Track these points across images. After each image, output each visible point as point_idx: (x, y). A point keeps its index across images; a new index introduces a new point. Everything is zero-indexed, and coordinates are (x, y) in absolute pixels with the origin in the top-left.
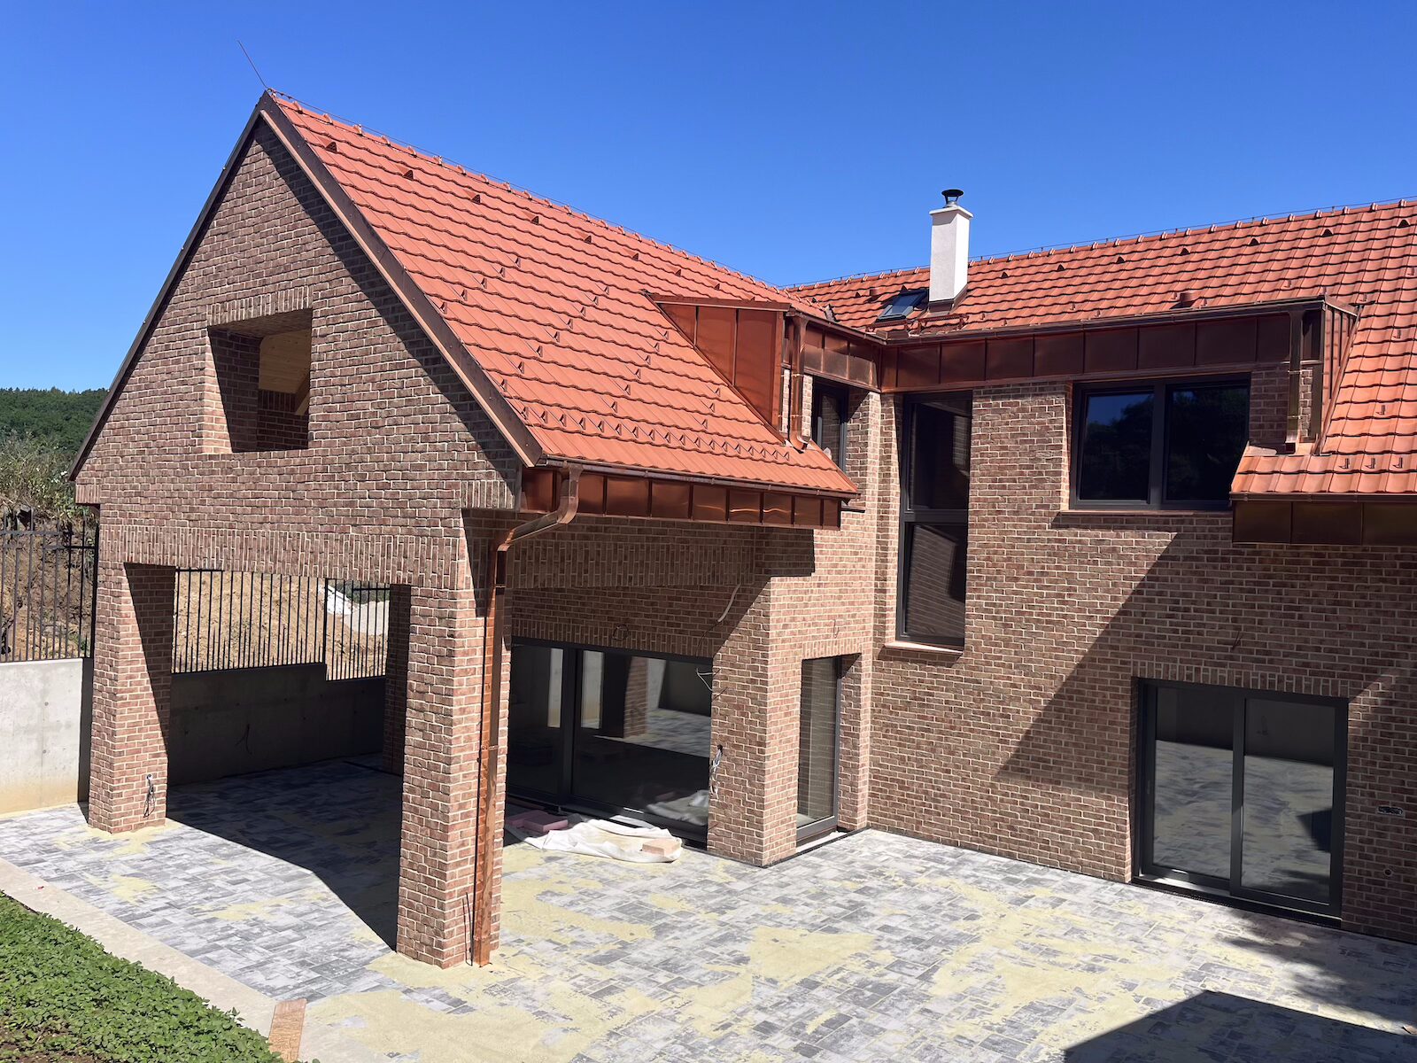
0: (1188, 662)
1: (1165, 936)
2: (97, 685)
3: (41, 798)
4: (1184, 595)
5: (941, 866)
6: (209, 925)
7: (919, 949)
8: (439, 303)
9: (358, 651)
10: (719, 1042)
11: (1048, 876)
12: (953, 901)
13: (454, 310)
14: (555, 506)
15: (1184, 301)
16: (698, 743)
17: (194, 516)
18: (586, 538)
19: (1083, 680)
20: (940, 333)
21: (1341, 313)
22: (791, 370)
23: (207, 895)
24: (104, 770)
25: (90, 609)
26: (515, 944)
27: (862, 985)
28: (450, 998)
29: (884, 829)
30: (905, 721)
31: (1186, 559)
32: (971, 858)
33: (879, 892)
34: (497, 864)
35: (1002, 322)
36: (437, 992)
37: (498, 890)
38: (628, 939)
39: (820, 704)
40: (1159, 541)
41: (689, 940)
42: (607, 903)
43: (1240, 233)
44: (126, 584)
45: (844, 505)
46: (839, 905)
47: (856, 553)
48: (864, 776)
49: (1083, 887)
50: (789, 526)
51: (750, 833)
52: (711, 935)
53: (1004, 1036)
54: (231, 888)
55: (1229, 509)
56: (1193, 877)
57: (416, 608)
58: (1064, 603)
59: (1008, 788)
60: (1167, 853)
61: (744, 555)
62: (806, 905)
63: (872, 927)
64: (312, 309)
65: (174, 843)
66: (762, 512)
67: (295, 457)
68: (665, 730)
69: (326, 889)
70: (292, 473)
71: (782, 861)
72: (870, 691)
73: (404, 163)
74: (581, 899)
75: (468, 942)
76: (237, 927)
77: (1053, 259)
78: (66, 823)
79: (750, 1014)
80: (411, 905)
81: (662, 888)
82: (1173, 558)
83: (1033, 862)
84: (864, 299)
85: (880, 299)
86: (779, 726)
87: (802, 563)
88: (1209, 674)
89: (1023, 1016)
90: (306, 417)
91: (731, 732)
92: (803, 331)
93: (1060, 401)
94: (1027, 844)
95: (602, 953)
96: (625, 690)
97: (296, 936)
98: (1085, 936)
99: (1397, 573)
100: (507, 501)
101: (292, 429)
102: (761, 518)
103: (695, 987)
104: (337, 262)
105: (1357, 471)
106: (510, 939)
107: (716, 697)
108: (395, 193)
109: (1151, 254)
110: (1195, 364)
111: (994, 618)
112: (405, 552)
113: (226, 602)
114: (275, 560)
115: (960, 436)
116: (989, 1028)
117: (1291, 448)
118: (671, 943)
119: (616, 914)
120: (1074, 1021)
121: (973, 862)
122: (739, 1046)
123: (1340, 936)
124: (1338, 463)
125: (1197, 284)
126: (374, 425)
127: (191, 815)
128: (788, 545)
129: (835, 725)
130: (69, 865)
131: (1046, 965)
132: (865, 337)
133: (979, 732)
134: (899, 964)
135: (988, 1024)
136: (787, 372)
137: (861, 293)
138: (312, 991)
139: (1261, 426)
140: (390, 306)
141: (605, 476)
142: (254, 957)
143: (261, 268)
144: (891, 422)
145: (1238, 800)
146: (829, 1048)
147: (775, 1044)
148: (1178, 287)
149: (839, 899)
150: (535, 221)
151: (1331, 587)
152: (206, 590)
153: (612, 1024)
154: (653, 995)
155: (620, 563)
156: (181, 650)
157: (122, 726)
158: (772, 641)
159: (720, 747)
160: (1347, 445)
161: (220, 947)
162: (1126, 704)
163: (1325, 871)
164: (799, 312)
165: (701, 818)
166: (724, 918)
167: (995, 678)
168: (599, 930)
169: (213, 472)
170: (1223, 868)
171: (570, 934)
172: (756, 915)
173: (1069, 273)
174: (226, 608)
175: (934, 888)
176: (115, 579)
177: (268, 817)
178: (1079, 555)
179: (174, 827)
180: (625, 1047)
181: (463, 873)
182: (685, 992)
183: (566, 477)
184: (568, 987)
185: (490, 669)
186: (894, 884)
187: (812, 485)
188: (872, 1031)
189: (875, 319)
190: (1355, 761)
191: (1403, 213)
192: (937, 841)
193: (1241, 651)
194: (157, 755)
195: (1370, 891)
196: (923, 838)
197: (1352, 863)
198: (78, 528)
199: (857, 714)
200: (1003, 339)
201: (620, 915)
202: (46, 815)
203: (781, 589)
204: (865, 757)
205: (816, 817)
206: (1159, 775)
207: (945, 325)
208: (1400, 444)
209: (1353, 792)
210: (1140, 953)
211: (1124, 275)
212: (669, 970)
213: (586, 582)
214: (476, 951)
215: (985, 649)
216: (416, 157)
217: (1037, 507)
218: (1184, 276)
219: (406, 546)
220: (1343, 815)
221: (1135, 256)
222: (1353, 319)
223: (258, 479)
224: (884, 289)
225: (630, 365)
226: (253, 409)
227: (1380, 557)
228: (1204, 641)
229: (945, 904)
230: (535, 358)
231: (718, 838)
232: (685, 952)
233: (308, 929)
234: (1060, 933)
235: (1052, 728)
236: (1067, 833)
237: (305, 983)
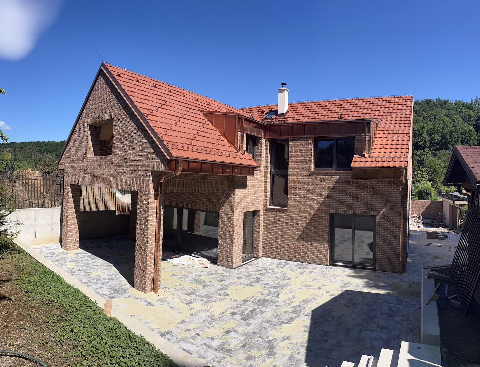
0: (342, 208)
1: (337, 278)
2: (64, 214)
3: (52, 241)
4: (341, 192)
5: (281, 266)
6: (89, 276)
7: (275, 289)
8: (146, 115)
9: (123, 207)
10: (221, 317)
11: (309, 266)
12: (284, 275)
13: (149, 117)
14: (175, 170)
15: (341, 118)
16: (215, 235)
17: (85, 172)
18: (184, 179)
19: (317, 214)
20: (281, 123)
21: (375, 123)
22: (240, 132)
23: (88, 268)
24: (65, 235)
25: (62, 195)
26: (165, 288)
27: (260, 300)
28: (147, 301)
29: (266, 257)
30: (272, 227)
31: (341, 183)
32: (289, 263)
33: (265, 274)
34: (160, 266)
35: (297, 120)
36: (144, 299)
37: (160, 273)
38: (196, 289)
39: (249, 224)
40: (335, 178)
41: (212, 289)
42: (190, 278)
43: (353, 101)
44: (70, 189)
45: (255, 169)
46: (254, 279)
47: (259, 183)
48: (261, 243)
49: (317, 268)
50: (240, 175)
51: (229, 260)
52: (219, 288)
53: (297, 309)
54: (94, 267)
55: (351, 171)
56: (344, 262)
57: (139, 197)
58: (312, 195)
59: (299, 244)
60: (338, 257)
61: (227, 183)
62: (245, 279)
63: (263, 284)
64: (113, 118)
65: (80, 254)
66: (232, 171)
67: (109, 157)
68: (206, 231)
69: (116, 269)
70: (108, 161)
71: (238, 267)
72: (262, 220)
73: (137, 78)
74: (183, 277)
75: (152, 287)
76: (95, 277)
77: (310, 104)
78: (56, 247)
79: (229, 310)
80: (137, 276)
81: (205, 275)
82: (338, 183)
83: (305, 262)
84: (261, 112)
85: (265, 112)
86: (237, 230)
87: (244, 185)
88: (347, 211)
89: (301, 303)
90: (112, 147)
91: (224, 232)
92: (243, 121)
93: (311, 142)
94: (303, 258)
95: (188, 292)
96: (194, 220)
97: (109, 281)
98: (318, 280)
99: (386, 186)
100: (163, 169)
101: (108, 150)
102: (232, 173)
103: (214, 302)
104: (120, 105)
105: (378, 161)
106: (163, 287)
107: (220, 222)
108: (134, 86)
109: (333, 105)
110: (343, 134)
111: (295, 199)
112: (136, 182)
113: (92, 194)
114: (104, 184)
115: (286, 151)
116: (293, 308)
117: (364, 156)
118: (207, 290)
119: (192, 282)
120: (314, 303)
121: (290, 264)
122: (226, 319)
123: (375, 272)
124: (374, 159)
125: (344, 113)
126: (129, 148)
127: (84, 248)
128: (239, 180)
129: (253, 229)
130: (58, 258)
131: (308, 289)
132: (260, 123)
133: (291, 229)
134: (270, 293)
135: (293, 307)
136: (239, 132)
137: (260, 111)
138: (113, 296)
139: (358, 150)
140: (133, 117)
141: (189, 161)
142: (99, 286)
143: (101, 109)
144: (268, 147)
145: (353, 242)
146: (251, 318)
147: (236, 318)
148: (340, 114)
149: (254, 277)
150: (170, 91)
151: (373, 189)
152: (88, 191)
153: (191, 312)
154: (203, 305)
155: (193, 185)
156: (82, 206)
157: (69, 224)
158: (235, 207)
159: (221, 236)
160: (376, 155)
161: (91, 282)
162: (328, 220)
163: (372, 257)
164: (242, 115)
165: (216, 256)
166: (222, 283)
167: (295, 215)
168: (188, 286)
169: (90, 161)
170: (350, 259)
171: (180, 286)
172: (231, 282)
173: (314, 108)
174: (92, 195)
175: (280, 271)
176: (68, 188)
177: (102, 249)
178: (316, 182)
179: (81, 250)
180: (195, 319)
181: (151, 268)
182: (212, 304)
183: (178, 162)
184: (179, 301)
185: (158, 214)
186: (269, 272)
187: (246, 164)
188: (263, 312)
189: (263, 118)
190: (378, 230)
191: (389, 99)
192: (280, 259)
193: (354, 205)
194: (77, 232)
195: (381, 261)
196: (277, 259)
197: (378, 254)
198: (59, 175)
199: (259, 226)
200: (296, 125)
201: (194, 282)
202: (52, 245)
203: (238, 192)
204: (261, 238)
205: (248, 254)
206: (336, 237)
207: (282, 120)
208: (387, 155)
209: (378, 238)
210: (331, 283)
211: (327, 110)
212: (207, 298)
213: (183, 190)
214: (154, 289)
215: (293, 208)
216: (139, 76)
217: (306, 170)
218: (341, 111)
219: (136, 181)
220: (376, 243)
221: (330, 105)
222: (378, 124)
223: (100, 163)
224: (266, 110)
225: (196, 131)
226: (99, 145)
227: (383, 182)
228: (345, 203)
229: (282, 276)
230: (170, 129)
231: (220, 261)
232: (211, 293)
233: (112, 279)
234: (311, 280)
235: (310, 228)
236: (314, 254)
237: (111, 294)
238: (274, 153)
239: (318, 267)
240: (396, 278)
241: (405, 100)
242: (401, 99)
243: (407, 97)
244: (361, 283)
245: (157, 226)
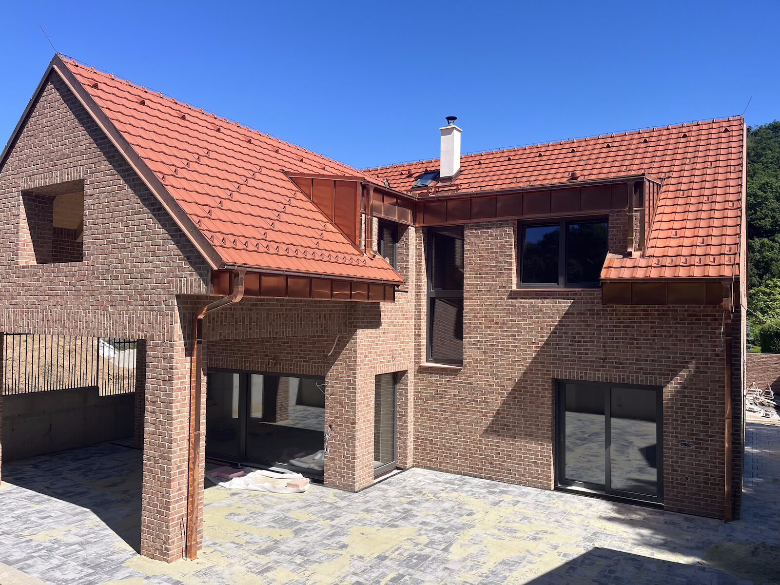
0: (581, 369)
1: (573, 518)
4: (578, 333)
5: (453, 486)
6: (27, 544)
7: (442, 534)
8: (161, 176)
9: (118, 378)
11: (510, 489)
12: (460, 505)
13: (170, 181)
14: (230, 292)
15: (574, 177)
16: (317, 424)
17: (13, 302)
18: (250, 310)
19: (527, 381)
20: (446, 194)
21: (653, 183)
22: (365, 214)
23: (26, 526)
26: (212, 546)
27: (411, 556)
28: (173, 580)
29: (422, 467)
30: (432, 407)
31: (578, 314)
32: (469, 481)
33: (420, 503)
34: (201, 500)
35: (479, 188)
36: (165, 577)
37: (202, 515)
38: (279, 538)
39: (385, 399)
40: (565, 305)
41: (314, 537)
42: (266, 518)
43: (601, 141)
45: (396, 288)
46: (398, 512)
47: (404, 315)
48: (411, 438)
49: (528, 494)
50: (366, 301)
51: (348, 473)
52: (326, 533)
53: (489, 580)
54: (41, 521)
55: (600, 287)
56: (587, 485)
57: (150, 353)
58: (516, 339)
59: (488, 441)
60: (573, 472)
61: (342, 317)
62: (380, 512)
63: (416, 523)
64: (84, 180)
65: (6, 496)
66: (351, 293)
67: (75, 266)
68: (300, 417)
69: (99, 519)
70: (73, 275)
71: (366, 488)
72: (413, 390)
73: (139, 96)
74: (251, 517)
75: (184, 546)
76: (45, 544)
77: (505, 154)
79: (349, 577)
80: (149, 527)
81: (298, 507)
82: (572, 314)
83: (503, 481)
84: (406, 176)
85: (414, 176)
86: (363, 413)
87: (374, 321)
88: (592, 376)
89: (499, 568)
90: (81, 244)
91: (336, 417)
92: (372, 192)
93: (511, 231)
94: (499, 472)
95: (263, 547)
97: (80, 548)
98: (531, 521)
99: (685, 319)
100: (203, 289)
101: (72, 250)
102: (351, 296)
103: (318, 563)
104: (98, 152)
105: (664, 266)
106: (209, 543)
107: (327, 398)
108: (133, 113)
109: (556, 152)
110: (580, 210)
111: (479, 349)
112: (143, 320)
114: (63, 327)
115: (458, 250)
116: (481, 576)
117: (630, 254)
118: (303, 539)
119: (272, 524)
120: (526, 569)
121: (471, 483)
123: (663, 514)
124: (654, 262)
125: (580, 168)
126: (123, 247)
127: (16, 479)
128: (366, 311)
129: (394, 411)
131: (511, 538)
132: (406, 196)
133: (472, 411)
134: (432, 542)
135: (480, 574)
136: (363, 216)
137: (404, 172)
138: (90, 580)
139: (615, 243)
141: (261, 274)
142: (55, 562)
143: (53, 156)
144: (421, 243)
145: (608, 442)
148: (570, 169)
149: (398, 508)
150: (218, 130)
151: (652, 327)
154: (293, 571)
155: (271, 323)
158: (359, 365)
159: (330, 426)
160: (658, 252)
161: (34, 557)
162: (549, 393)
163: (654, 478)
164: (369, 182)
165: (320, 466)
166: (334, 523)
167: (480, 381)
168: (262, 534)
169: (25, 276)
170: (601, 479)
171: (245, 538)
172: (352, 520)
173: (514, 162)
175: (450, 499)
177: (63, 478)
178: (523, 313)
179: (7, 486)
181: (180, 506)
182: (311, 567)
183: (237, 275)
184: (243, 569)
185: (195, 388)
186: (428, 498)
188: (417, 583)
189: (411, 186)
190: (667, 419)
191: (684, 130)
192: (451, 472)
193: (608, 363)
195: (678, 489)
196: (443, 471)
197: (668, 474)
199: (406, 404)
200: (478, 197)
201: (274, 525)
203: (363, 336)
204: (411, 428)
205: (385, 462)
206: (567, 430)
207: (449, 190)
208: (685, 251)
209: (667, 436)
210: (560, 528)
211: (542, 163)
212: (302, 555)
213: (250, 335)
214: (189, 551)
215: (474, 366)
216: (146, 92)
217: (500, 288)
218: (573, 164)
219: (143, 317)
220: (662, 448)
221: (548, 153)
222: (659, 186)
223: (53, 280)
224: (416, 171)
225: (274, 211)
226: (49, 238)
227: (677, 311)
228: (589, 358)
229: (456, 508)
230: (218, 208)
231: (330, 477)
232: (311, 544)
233: (87, 544)
234: (518, 520)
235: (511, 408)
236: (520, 464)
237: (85, 576)
238: (434, 256)
239: (532, 492)
240: (717, 531)
241: (724, 129)
242: (714, 126)
243: (729, 121)
244: (631, 536)
245: (193, 413)
